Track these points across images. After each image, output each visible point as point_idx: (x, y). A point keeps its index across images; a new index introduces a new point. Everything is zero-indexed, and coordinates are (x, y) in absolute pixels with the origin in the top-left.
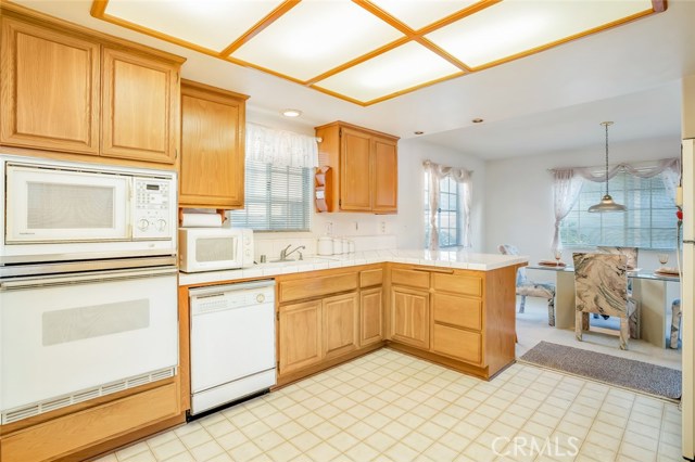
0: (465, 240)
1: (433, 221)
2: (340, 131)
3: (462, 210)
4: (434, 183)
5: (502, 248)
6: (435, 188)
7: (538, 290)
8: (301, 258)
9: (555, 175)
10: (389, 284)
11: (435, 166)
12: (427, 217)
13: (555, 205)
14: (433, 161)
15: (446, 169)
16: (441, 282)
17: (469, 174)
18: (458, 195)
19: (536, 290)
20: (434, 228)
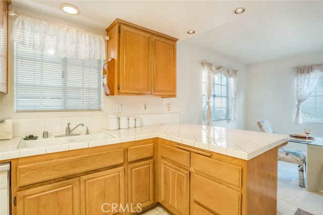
0: (232, 116)
1: (208, 103)
2: (119, 28)
3: (230, 96)
4: (209, 77)
5: (259, 124)
6: (209, 80)
7: (289, 157)
8: (87, 133)
9: (297, 72)
10: (159, 157)
11: (210, 65)
12: (204, 101)
13: (297, 92)
14: (208, 61)
15: (219, 68)
16: (199, 164)
17: (235, 72)
18: (227, 86)
19: (287, 157)
20: (209, 108)
